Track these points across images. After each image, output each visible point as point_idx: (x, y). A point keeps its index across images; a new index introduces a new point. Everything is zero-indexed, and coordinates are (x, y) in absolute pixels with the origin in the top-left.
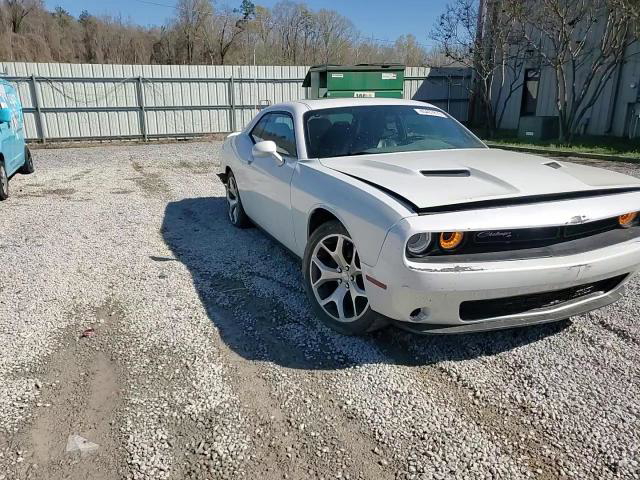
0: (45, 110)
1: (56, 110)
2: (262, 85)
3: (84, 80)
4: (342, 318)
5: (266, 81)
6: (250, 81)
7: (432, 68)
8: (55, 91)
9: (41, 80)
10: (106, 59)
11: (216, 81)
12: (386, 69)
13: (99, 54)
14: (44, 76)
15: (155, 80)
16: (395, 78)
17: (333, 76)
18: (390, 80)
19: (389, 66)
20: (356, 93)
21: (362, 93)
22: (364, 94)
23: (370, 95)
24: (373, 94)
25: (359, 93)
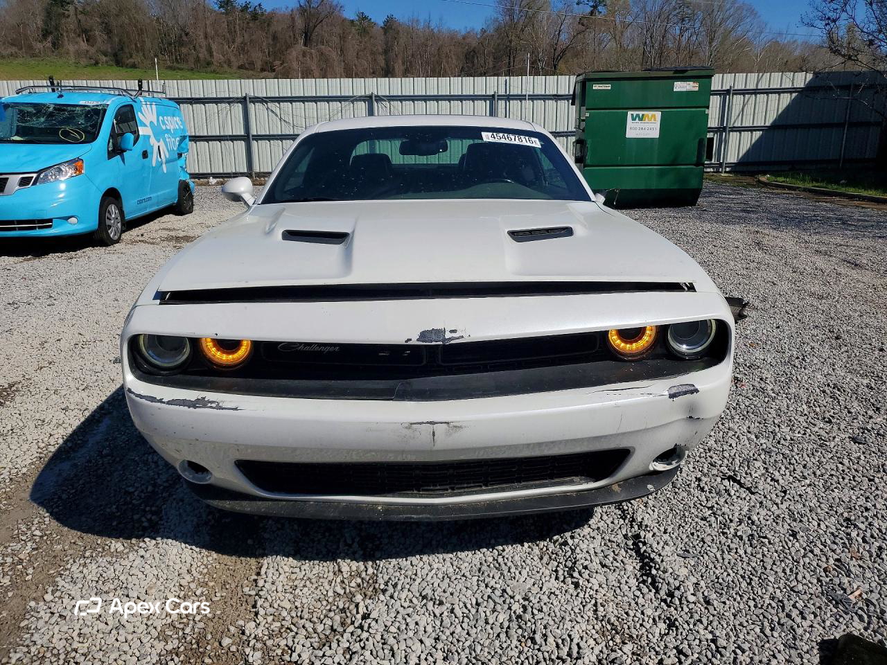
0: (259, 138)
1: (270, 138)
2: (539, 103)
3: (304, 99)
5: (544, 98)
6: (521, 98)
7: (815, 73)
8: (270, 113)
9: (255, 100)
10: (406, 73)
11: (474, 98)
12: (682, 75)
13: (399, 66)
14: (260, 95)
15: (391, 98)
16: (697, 89)
17: (594, 88)
18: (688, 93)
19: (687, 71)
20: (630, 113)
21: (641, 113)
22: (643, 115)
23: (654, 116)
24: (658, 114)
25: (635, 113)
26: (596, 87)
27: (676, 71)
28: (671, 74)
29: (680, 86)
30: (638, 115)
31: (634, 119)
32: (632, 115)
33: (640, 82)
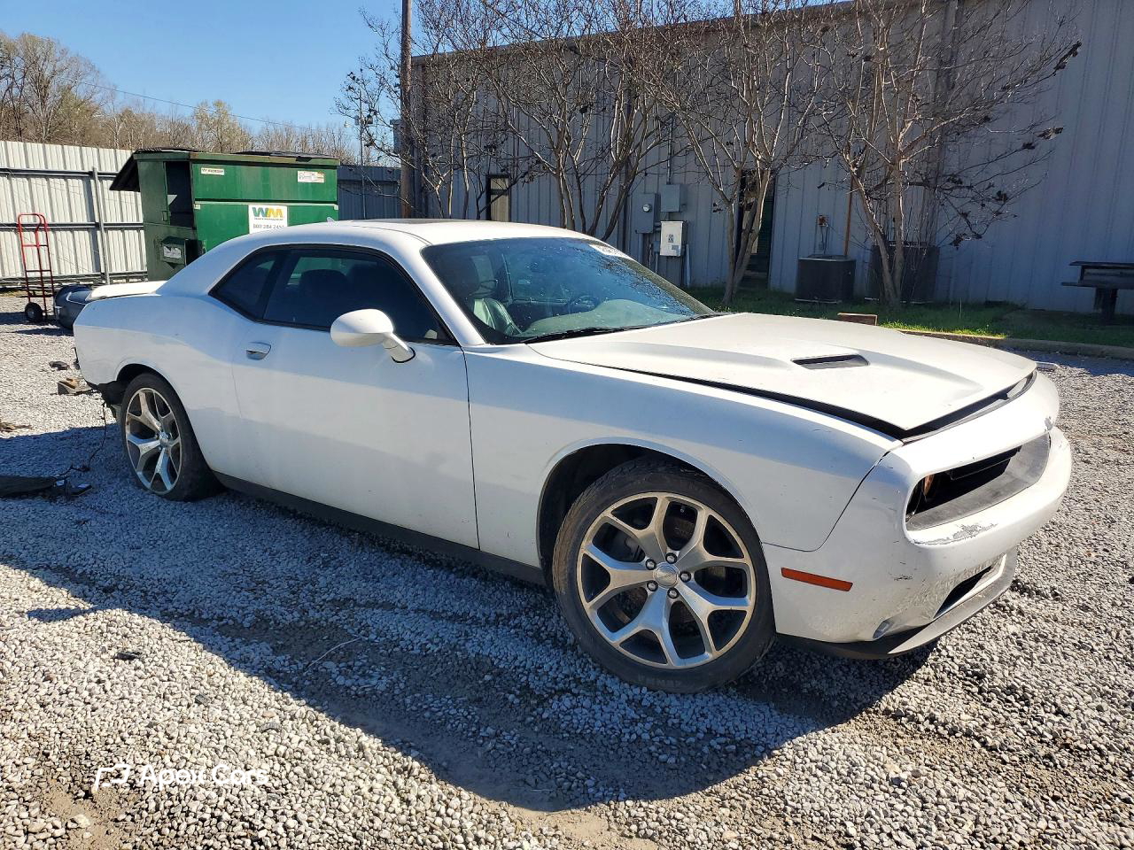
4: (673, 661)
12: (305, 163)
16: (322, 181)
17: (203, 172)
18: (314, 185)
19: (310, 159)
20: (251, 206)
21: (264, 206)
22: (267, 209)
23: (279, 211)
24: (284, 209)
25: (258, 206)
26: (206, 171)
27: (300, 159)
28: (293, 161)
29: (305, 177)
30: (261, 210)
31: (256, 215)
32: (254, 209)
33: (259, 169)
